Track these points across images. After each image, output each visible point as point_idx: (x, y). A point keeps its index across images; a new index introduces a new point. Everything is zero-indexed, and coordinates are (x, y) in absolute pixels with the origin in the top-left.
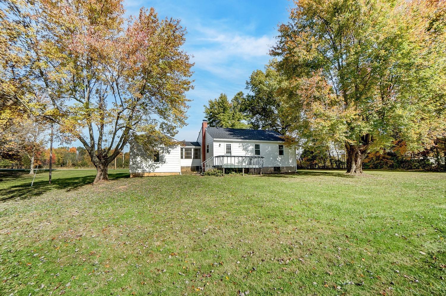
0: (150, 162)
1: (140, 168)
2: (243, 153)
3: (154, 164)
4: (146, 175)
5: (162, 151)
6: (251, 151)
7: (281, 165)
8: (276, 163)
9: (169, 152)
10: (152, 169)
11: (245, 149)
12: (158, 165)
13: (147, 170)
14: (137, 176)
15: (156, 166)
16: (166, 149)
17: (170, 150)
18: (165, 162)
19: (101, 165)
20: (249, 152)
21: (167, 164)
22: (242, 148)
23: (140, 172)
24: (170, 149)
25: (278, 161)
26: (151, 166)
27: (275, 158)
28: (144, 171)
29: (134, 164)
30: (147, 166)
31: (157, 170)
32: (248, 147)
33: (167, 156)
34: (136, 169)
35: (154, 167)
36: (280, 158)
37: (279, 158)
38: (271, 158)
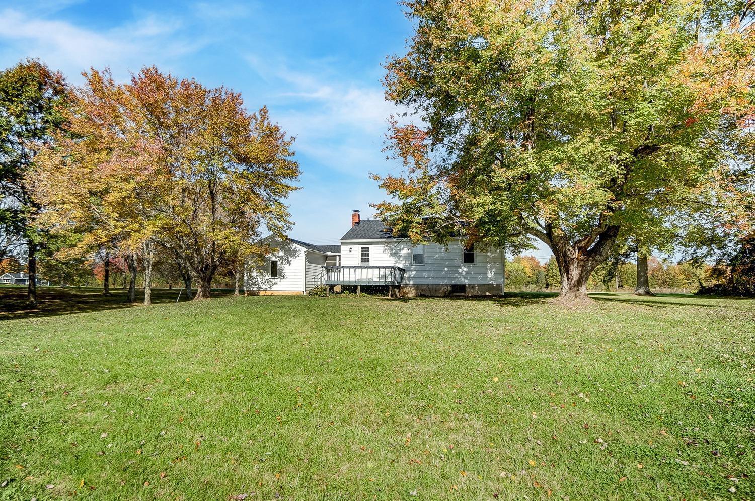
0: (267, 277)
1: (256, 285)
2: (391, 262)
3: (272, 280)
4: (262, 293)
5: (281, 261)
6: (405, 258)
7: (466, 281)
8: (456, 277)
9: (289, 263)
10: (269, 286)
11: (395, 255)
12: (276, 281)
13: (264, 287)
14: (252, 294)
15: (274, 282)
16: (286, 259)
17: (291, 260)
18: (284, 277)
19: (200, 280)
20: (401, 258)
21: (287, 280)
22: (388, 253)
23: (255, 289)
24: (290, 258)
25: (460, 274)
26: (268, 282)
27: (454, 269)
28: (259, 288)
29: (248, 280)
30: (264, 281)
31: (275, 288)
32: (400, 250)
33: (287, 269)
34: (251, 286)
35: (271, 283)
36: (465, 269)
37: (463, 269)
38: (446, 269)
